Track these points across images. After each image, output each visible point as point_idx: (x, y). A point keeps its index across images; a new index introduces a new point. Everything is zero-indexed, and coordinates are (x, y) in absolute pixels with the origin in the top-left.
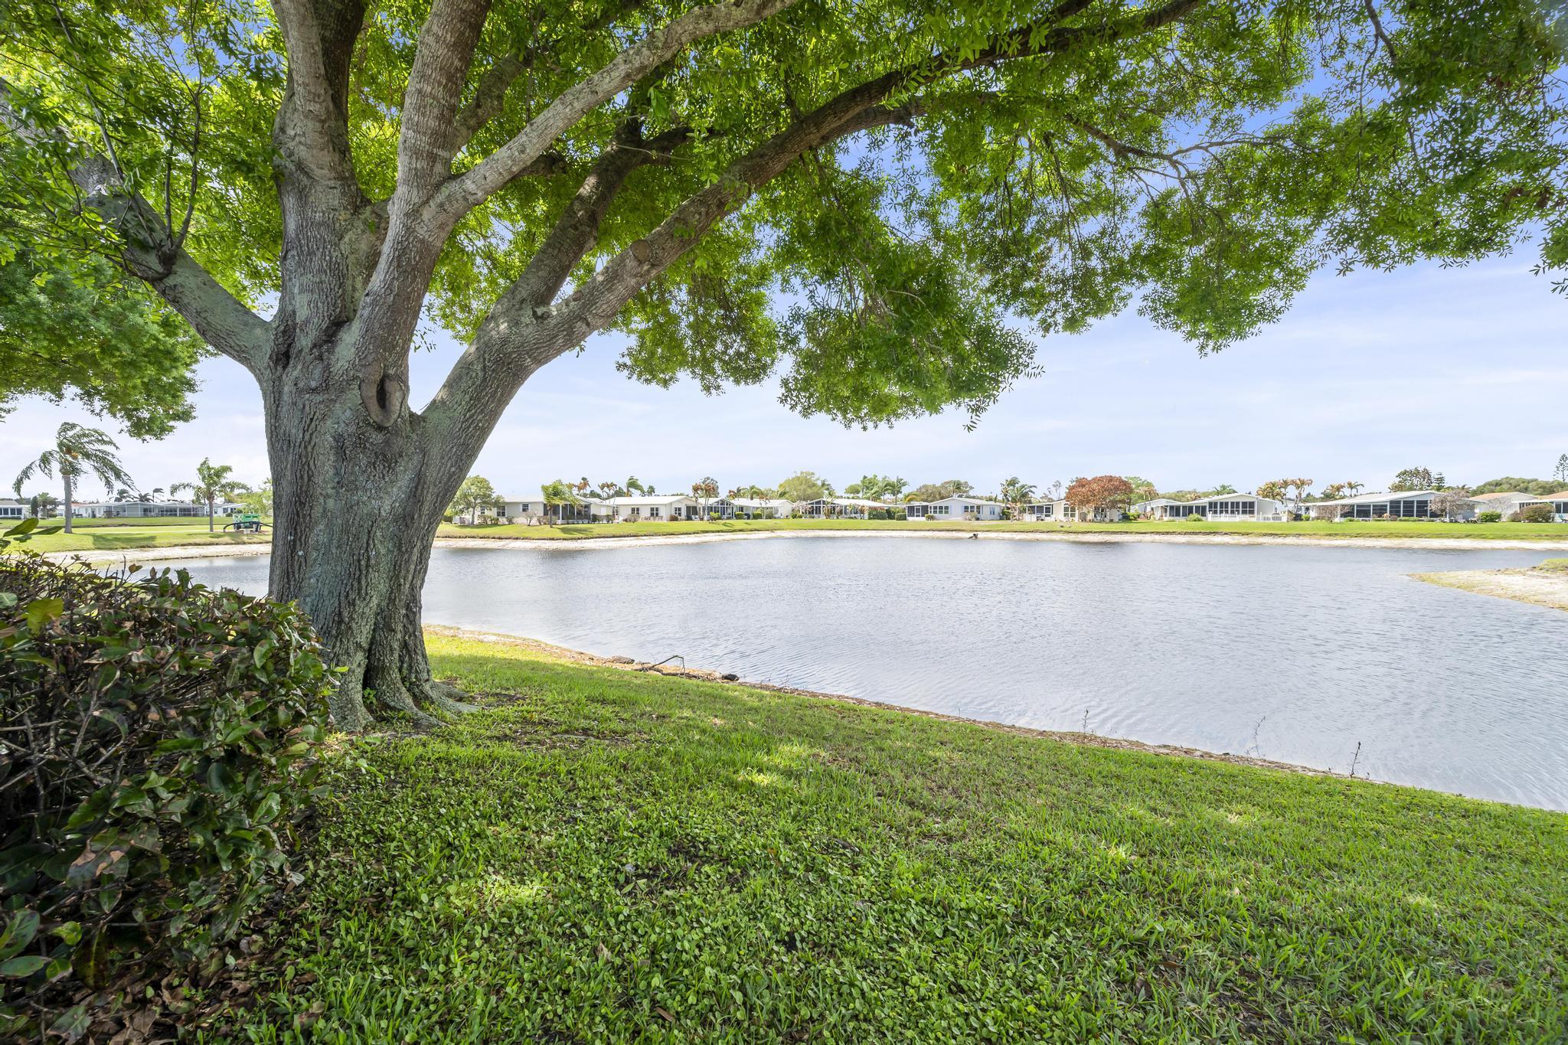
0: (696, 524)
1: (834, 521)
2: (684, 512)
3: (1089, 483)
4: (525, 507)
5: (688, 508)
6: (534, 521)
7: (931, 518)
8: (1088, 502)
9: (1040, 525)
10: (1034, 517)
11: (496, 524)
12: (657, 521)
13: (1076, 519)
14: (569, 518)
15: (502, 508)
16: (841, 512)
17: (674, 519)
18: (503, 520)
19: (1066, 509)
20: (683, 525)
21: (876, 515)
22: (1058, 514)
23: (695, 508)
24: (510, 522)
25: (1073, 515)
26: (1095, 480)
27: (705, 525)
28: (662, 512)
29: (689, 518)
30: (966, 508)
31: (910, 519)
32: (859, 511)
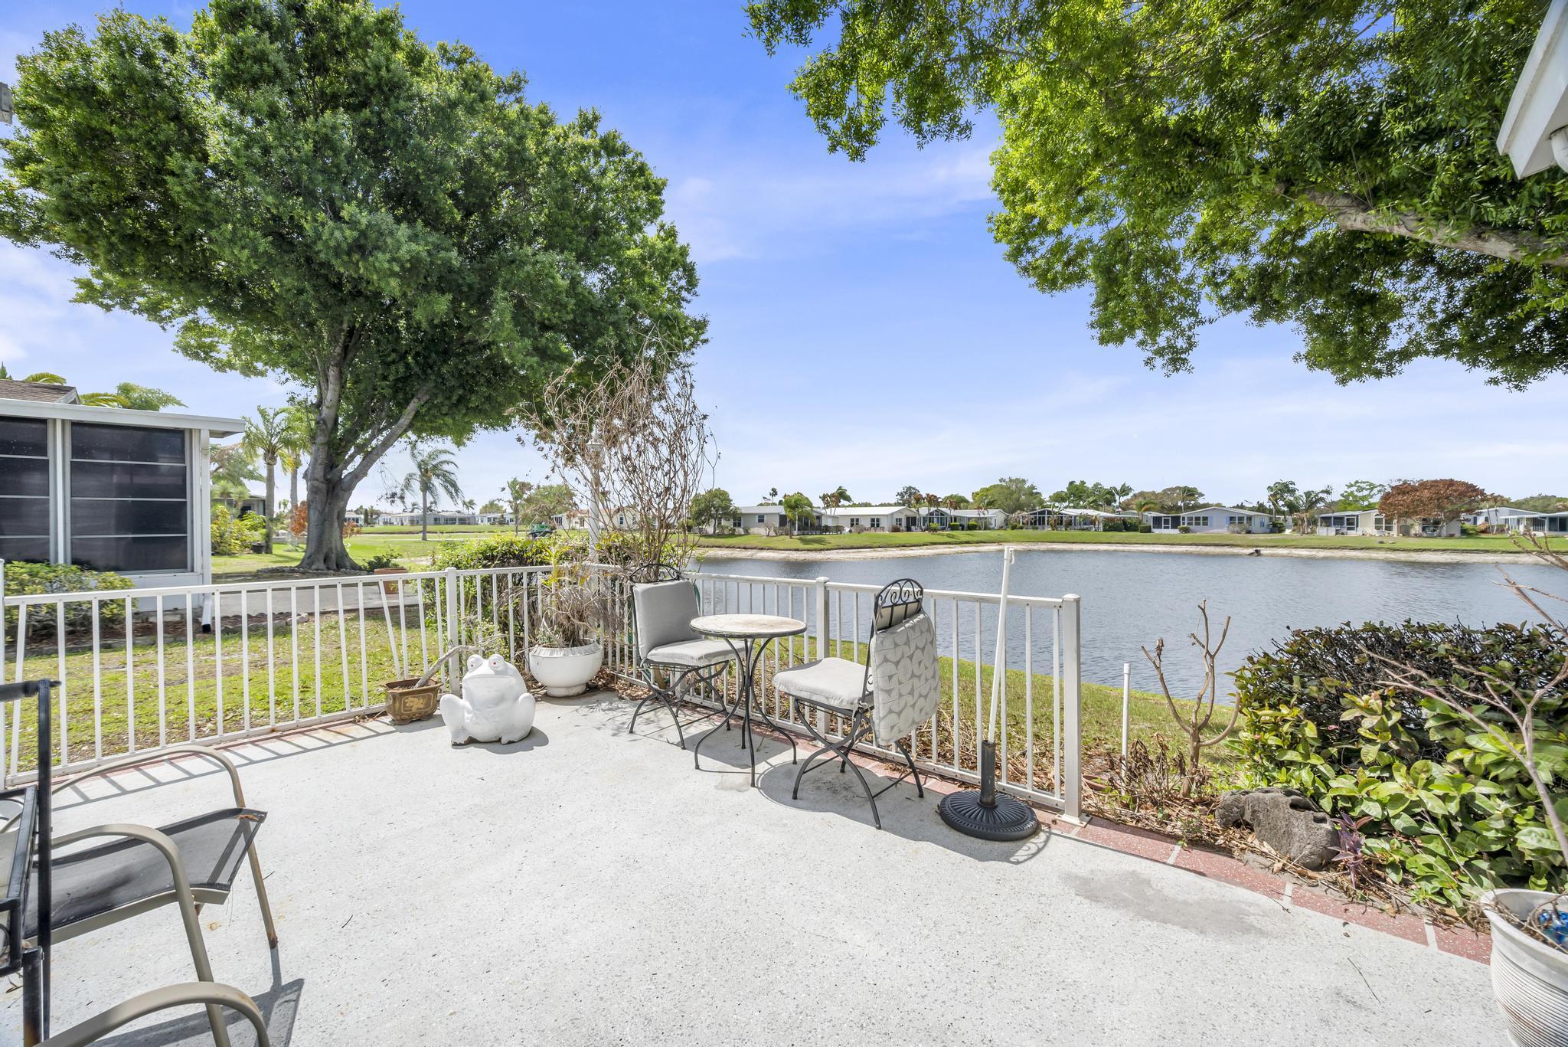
0: (917, 535)
1: (1062, 532)
2: (904, 523)
3: (1415, 489)
4: (761, 518)
5: (908, 518)
6: (772, 533)
7: (1186, 530)
8: (1415, 513)
9: (1340, 540)
10: (1332, 531)
11: (733, 535)
12: (879, 533)
13: (1395, 532)
14: (804, 529)
15: (737, 518)
16: (1069, 524)
17: (896, 530)
18: (740, 530)
19: (1378, 521)
20: (903, 536)
21: (1111, 526)
22: (1367, 527)
23: (914, 519)
24: (747, 533)
25: (1389, 529)
26: (1424, 485)
27: (927, 536)
28: (884, 523)
29: (909, 529)
30: (1231, 518)
31: (1156, 531)
32: (1089, 522)
